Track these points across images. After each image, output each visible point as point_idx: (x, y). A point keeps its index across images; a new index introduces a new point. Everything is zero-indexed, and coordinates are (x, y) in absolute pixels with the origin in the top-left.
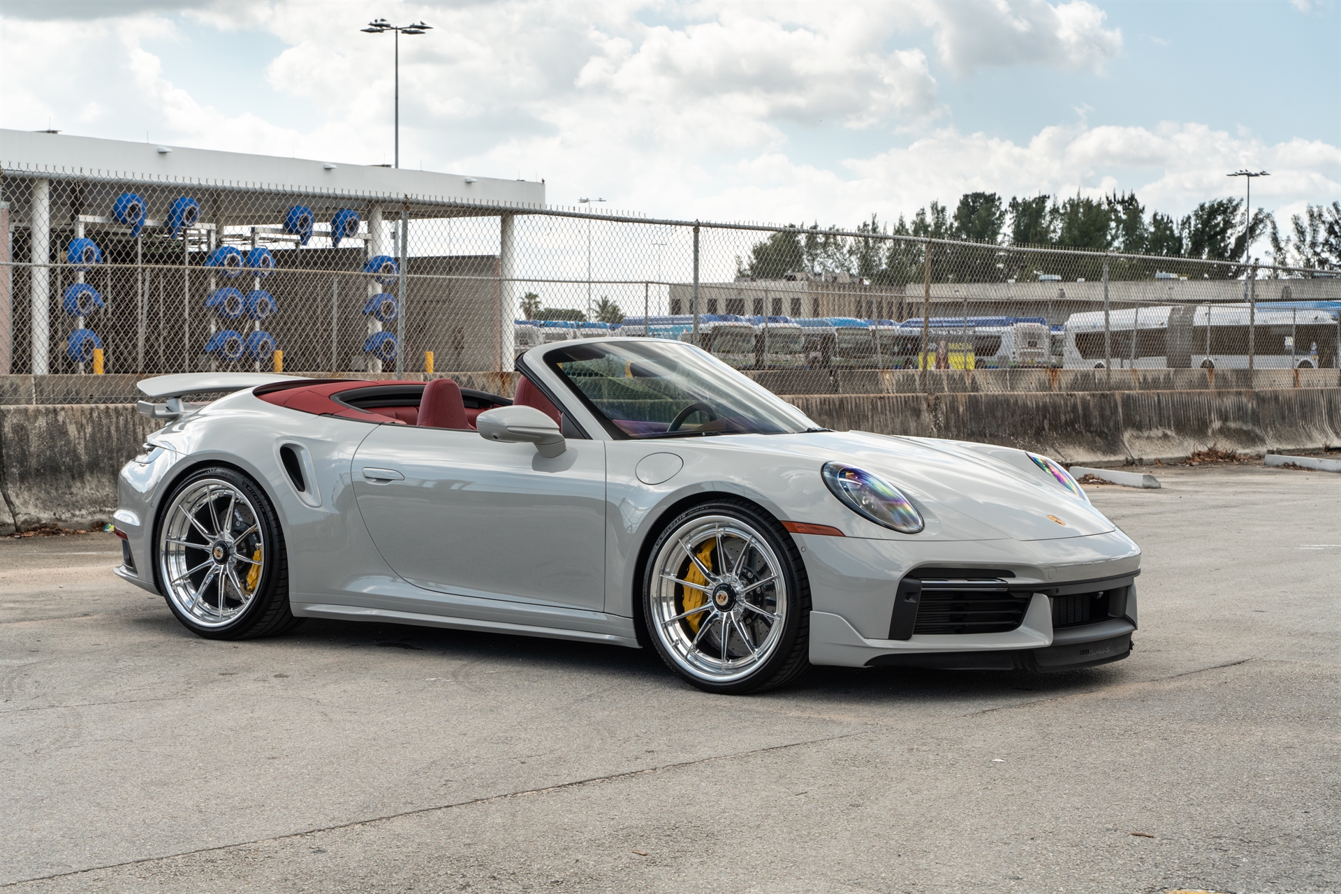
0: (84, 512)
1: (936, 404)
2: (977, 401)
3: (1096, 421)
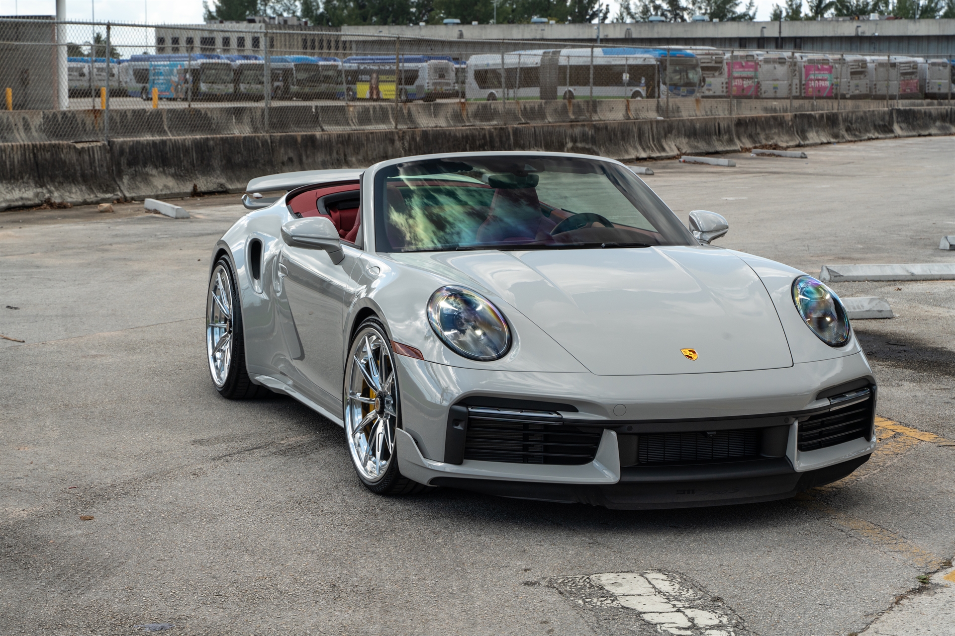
1: (403, 136)
2: (427, 134)
3: (497, 144)
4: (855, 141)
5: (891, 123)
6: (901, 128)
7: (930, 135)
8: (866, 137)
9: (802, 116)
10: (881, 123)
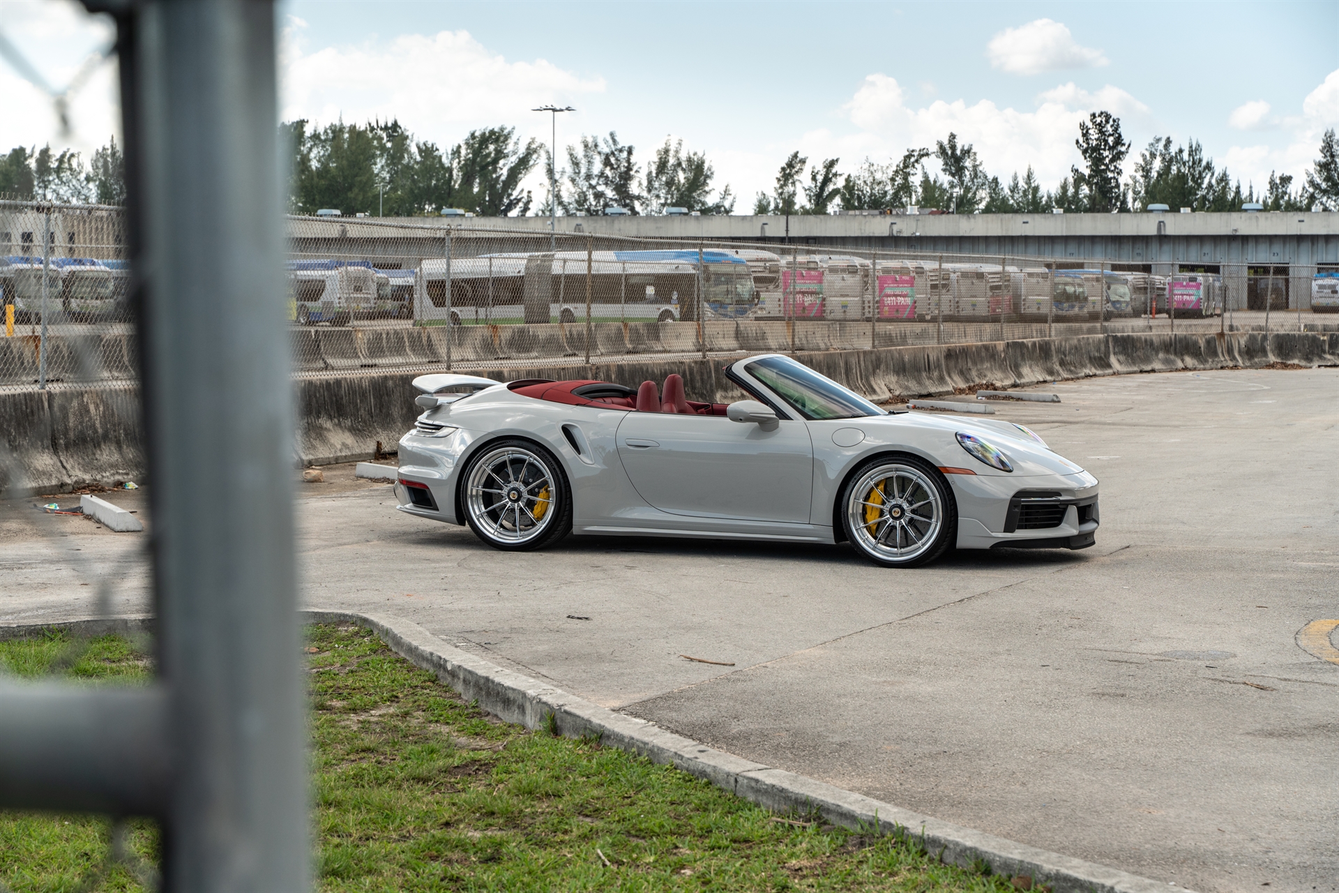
0: (108, 474)
1: (596, 373)
2: (623, 370)
3: (698, 385)
4: (1072, 379)
5: (1107, 355)
6: (1119, 361)
7: (1153, 371)
8: (1083, 374)
9: (1015, 344)
10: (1096, 354)
